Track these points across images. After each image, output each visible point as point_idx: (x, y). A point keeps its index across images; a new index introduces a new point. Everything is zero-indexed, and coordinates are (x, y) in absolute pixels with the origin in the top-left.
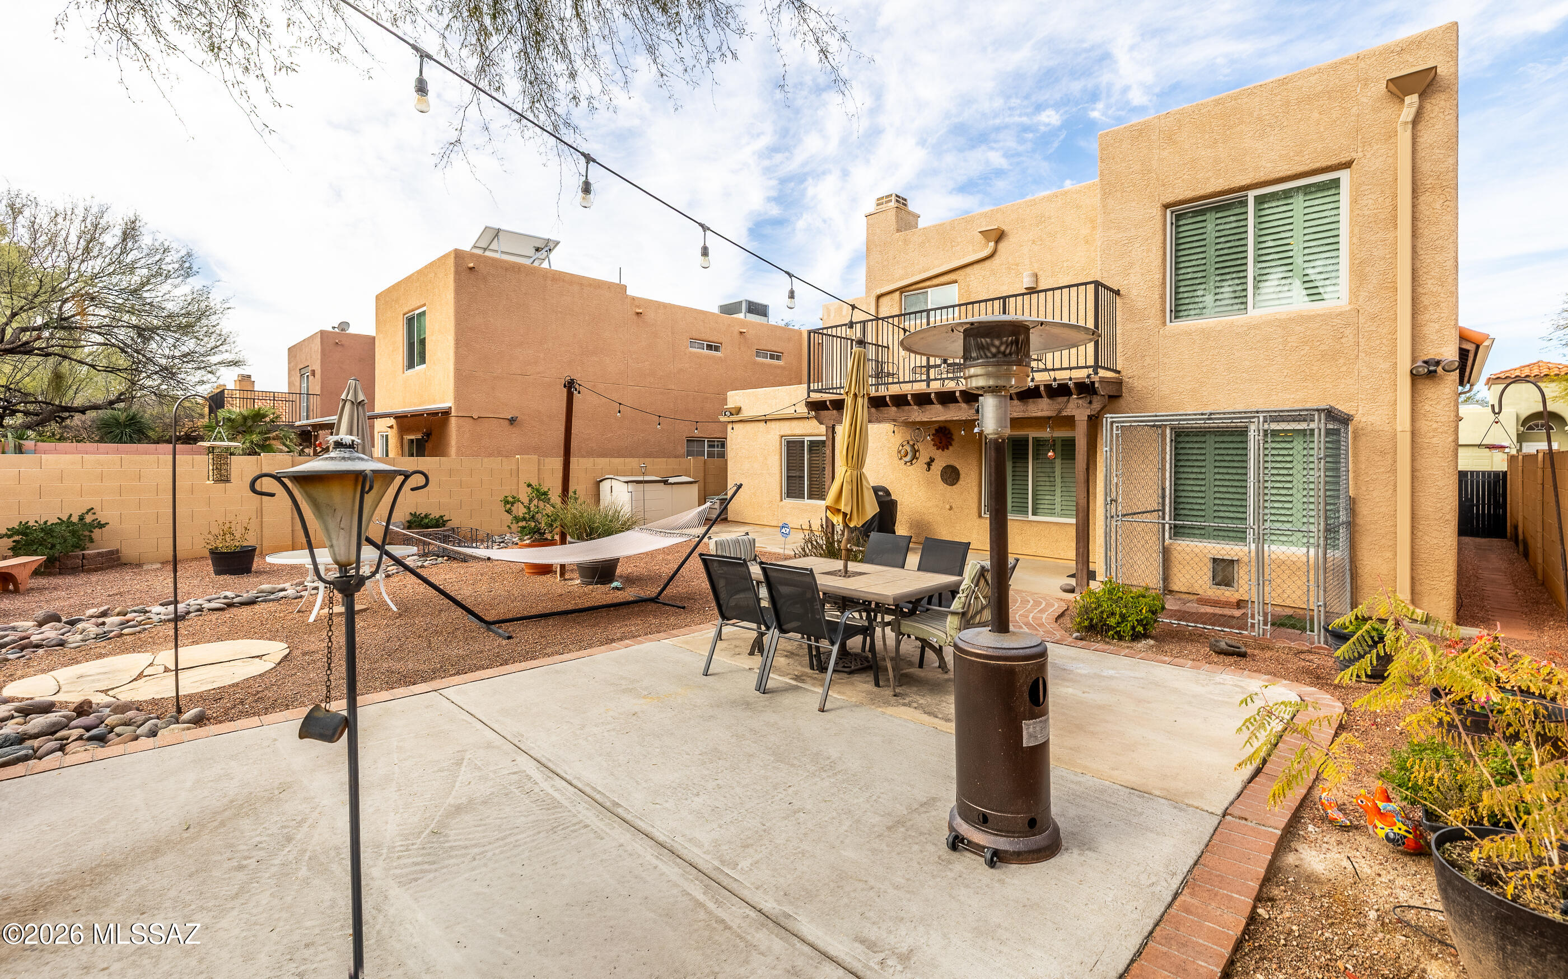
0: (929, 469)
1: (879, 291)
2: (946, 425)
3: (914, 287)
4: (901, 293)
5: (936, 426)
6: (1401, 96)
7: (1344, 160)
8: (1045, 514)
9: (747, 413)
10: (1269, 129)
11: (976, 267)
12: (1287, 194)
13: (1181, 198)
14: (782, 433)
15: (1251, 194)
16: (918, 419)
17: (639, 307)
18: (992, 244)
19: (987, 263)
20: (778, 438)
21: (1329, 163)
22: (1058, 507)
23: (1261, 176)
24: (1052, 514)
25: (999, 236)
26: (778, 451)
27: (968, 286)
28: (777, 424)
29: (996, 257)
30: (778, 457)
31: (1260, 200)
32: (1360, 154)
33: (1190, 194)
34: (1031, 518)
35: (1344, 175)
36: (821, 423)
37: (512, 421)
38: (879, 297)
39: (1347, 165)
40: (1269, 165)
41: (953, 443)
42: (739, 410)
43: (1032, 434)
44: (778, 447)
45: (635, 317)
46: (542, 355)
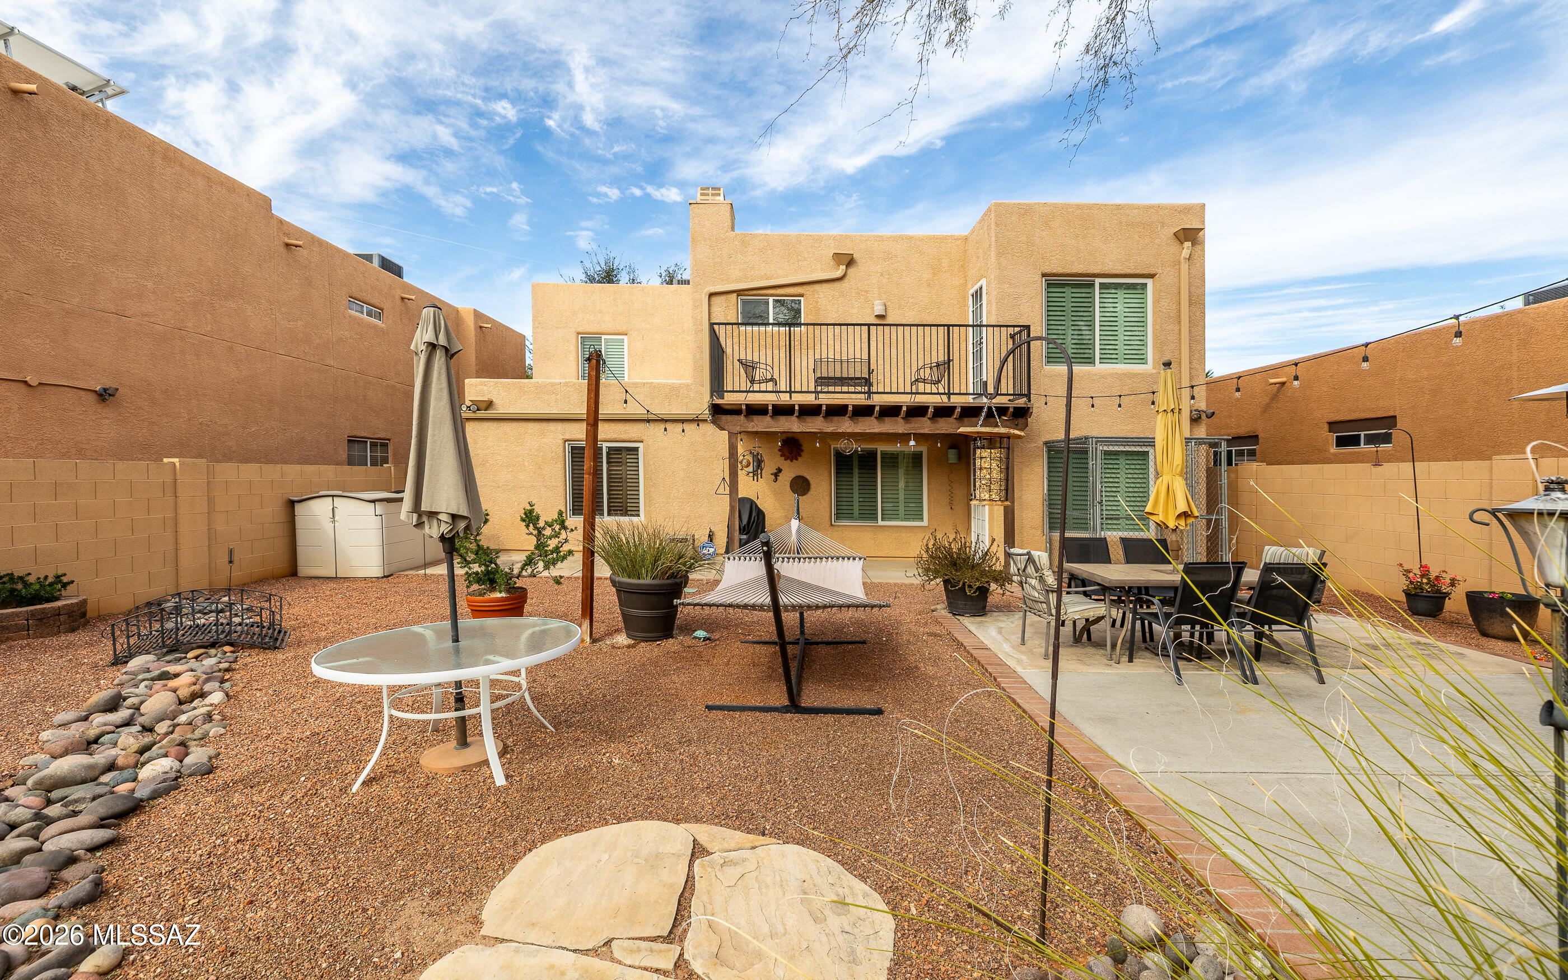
0: (776, 480)
1: (713, 289)
2: (796, 436)
3: (755, 292)
4: (738, 296)
5: (784, 437)
6: (1182, 239)
7: (1152, 273)
8: (890, 519)
9: (502, 408)
10: (1110, 238)
11: (825, 286)
12: (1117, 286)
13: (1054, 271)
14: (567, 437)
15: (1098, 281)
16: (849, 430)
17: (287, 235)
18: (844, 267)
19: (836, 285)
20: (561, 442)
21: (1144, 272)
22: (902, 512)
23: (1106, 270)
24: (897, 519)
25: (850, 262)
26: (561, 459)
27: (817, 302)
28: (560, 426)
29: (846, 280)
30: (560, 466)
31: (1103, 286)
32: (1161, 272)
33: (1061, 270)
34: (880, 523)
35: (1149, 282)
36: (723, 429)
37: (104, 396)
38: (711, 295)
39: (1151, 276)
40: (1110, 263)
41: (803, 454)
42: (489, 405)
43: (881, 448)
44: (561, 454)
45: (282, 249)
46: (150, 285)
